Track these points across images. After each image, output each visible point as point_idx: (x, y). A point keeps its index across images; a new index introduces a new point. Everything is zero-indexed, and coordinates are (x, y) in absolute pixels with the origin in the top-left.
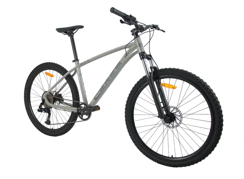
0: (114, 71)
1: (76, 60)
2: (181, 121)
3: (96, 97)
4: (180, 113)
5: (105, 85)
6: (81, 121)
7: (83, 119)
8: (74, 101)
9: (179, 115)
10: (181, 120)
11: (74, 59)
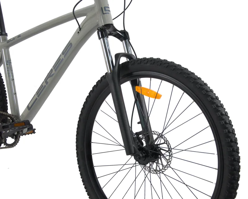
0: (60, 59)
2: (169, 161)
3: (30, 106)
4: (168, 146)
5: (45, 84)
7: (6, 144)
9: (167, 149)
10: (169, 159)
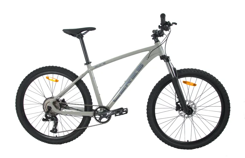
1: (88, 63)
3: (115, 100)
6: (99, 125)
7: (101, 122)
8: (86, 105)
11: (86, 63)
